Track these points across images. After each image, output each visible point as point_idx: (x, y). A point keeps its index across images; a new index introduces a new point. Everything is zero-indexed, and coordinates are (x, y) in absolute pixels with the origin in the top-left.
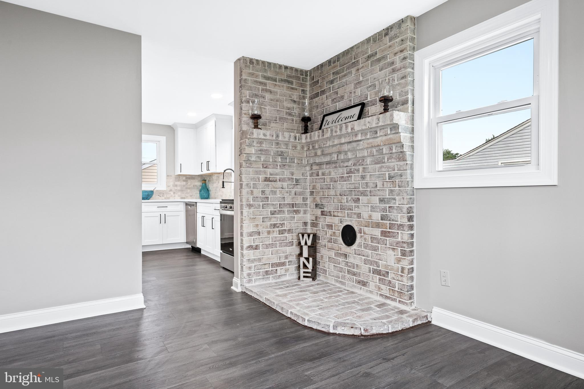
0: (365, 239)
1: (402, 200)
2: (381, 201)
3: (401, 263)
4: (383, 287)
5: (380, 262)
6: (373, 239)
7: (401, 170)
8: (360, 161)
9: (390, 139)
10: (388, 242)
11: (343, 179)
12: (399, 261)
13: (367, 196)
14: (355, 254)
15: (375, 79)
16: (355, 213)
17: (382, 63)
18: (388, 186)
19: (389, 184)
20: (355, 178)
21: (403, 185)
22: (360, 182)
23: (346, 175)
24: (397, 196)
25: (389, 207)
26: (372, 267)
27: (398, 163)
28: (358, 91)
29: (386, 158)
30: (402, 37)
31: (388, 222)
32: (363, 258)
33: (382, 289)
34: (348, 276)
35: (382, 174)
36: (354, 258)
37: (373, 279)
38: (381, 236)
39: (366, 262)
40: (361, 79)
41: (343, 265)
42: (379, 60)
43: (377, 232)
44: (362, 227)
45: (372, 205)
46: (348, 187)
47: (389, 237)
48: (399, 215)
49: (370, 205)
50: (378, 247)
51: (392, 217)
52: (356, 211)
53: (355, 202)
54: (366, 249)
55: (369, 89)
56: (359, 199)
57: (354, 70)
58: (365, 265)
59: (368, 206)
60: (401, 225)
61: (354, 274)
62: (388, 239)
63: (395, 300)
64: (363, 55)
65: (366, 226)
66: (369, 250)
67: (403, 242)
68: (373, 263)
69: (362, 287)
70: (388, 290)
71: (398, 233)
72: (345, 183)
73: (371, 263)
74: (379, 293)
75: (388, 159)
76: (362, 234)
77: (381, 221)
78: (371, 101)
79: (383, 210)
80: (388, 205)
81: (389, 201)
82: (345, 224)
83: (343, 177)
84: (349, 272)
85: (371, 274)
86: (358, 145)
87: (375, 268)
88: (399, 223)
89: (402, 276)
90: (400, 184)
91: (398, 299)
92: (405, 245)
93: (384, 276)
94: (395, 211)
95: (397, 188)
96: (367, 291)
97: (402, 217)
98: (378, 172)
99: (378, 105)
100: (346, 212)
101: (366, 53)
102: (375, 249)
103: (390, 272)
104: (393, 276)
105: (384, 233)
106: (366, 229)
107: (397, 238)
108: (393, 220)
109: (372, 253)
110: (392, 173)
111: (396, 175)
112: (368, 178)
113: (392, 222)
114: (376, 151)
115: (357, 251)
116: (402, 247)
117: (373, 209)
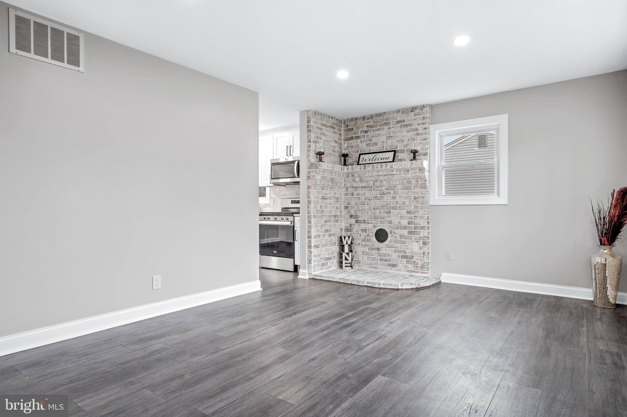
0: (395, 237)
1: (424, 212)
2: (408, 212)
3: (423, 249)
4: (409, 265)
5: (407, 250)
6: (401, 236)
7: (423, 194)
8: (392, 187)
9: (418, 175)
11: (376, 198)
12: (421, 248)
13: (397, 209)
14: (387, 247)
15: (403, 136)
16: (387, 221)
17: (409, 128)
18: (413, 204)
19: (414, 202)
20: (387, 198)
21: (424, 203)
22: (392, 201)
23: (379, 196)
24: (420, 209)
25: (414, 216)
26: (400, 254)
27: (421, 190)
28: (390, 142)
29: (413, 187)
30: (424, 116)
31: (413, 225)
32: (394, 249)
33: (408, 267)
34: (380, 262)
35: (409, 196)
36: (386, 250)
37: (401, 262)
38: (408, 234)
39: (395, 251)
40: (392, 134)
41: (376, 256)
42: (407, 126)
43: (405, 232)
44: (393, 230)
45: (401, 215)
46: (381, 204)
47: (414, 234)
48: (422, 221)
49: (399, 215)
50: (406, 241)
51: (417, 222)
52: (388, 219)
53: (387, 214)
54: (396, 243)
55: (399, 142)
56: (390, 212)
57: (386, 128)
58: (394, 254)
59: (398, 216)
60: (422, 227)
61: (386, 260)
62: (413, 236)
63: (418, 272)
64: (394, 119)
65: (396, 229)
66: (398, 243)
67: (424, 237)
68: (401, 252)
69: (392, 268)
70: (413, 267)
71: (421, 232)
72: (378, 201)
73: (400, 252)
74: (406, 270)
75: (414, 187)
76: (393, 234)
77: (408, 225)
78: (401, 150)
79: (409, 218)
80: (413, 215)
81: (414, 213)
82: (378, 228)
83: (377, 197)
84: (381, 260)
85: (400, 259)
86: (393, 177)
87: (403, 254)
88: (421, 226)
89: (423, 257)
90: (422, 202)
91: (420, 271)
92: (425, 238)
93: (410, 258)
94: (418, 219)
95: (420, 205)
96: (396, 270)
97: (424, 222)
98: (406, 194)
99: (405, 153)
100: (379, 220)
101: (396, 119)
102: (404, 243)
103: (414, 256)
104: (417, 258)
105: (409, 233)
106: (396, 231)
107: (420, 235)
108: (417, 224)
109: (400, 245)
110: (417, 196)
111: (419, 197)
112: (398, 199)
113: (416, 225)
114: (406, 182)
115: (388, 246)
116: (423, 240)
117: (401, 217)
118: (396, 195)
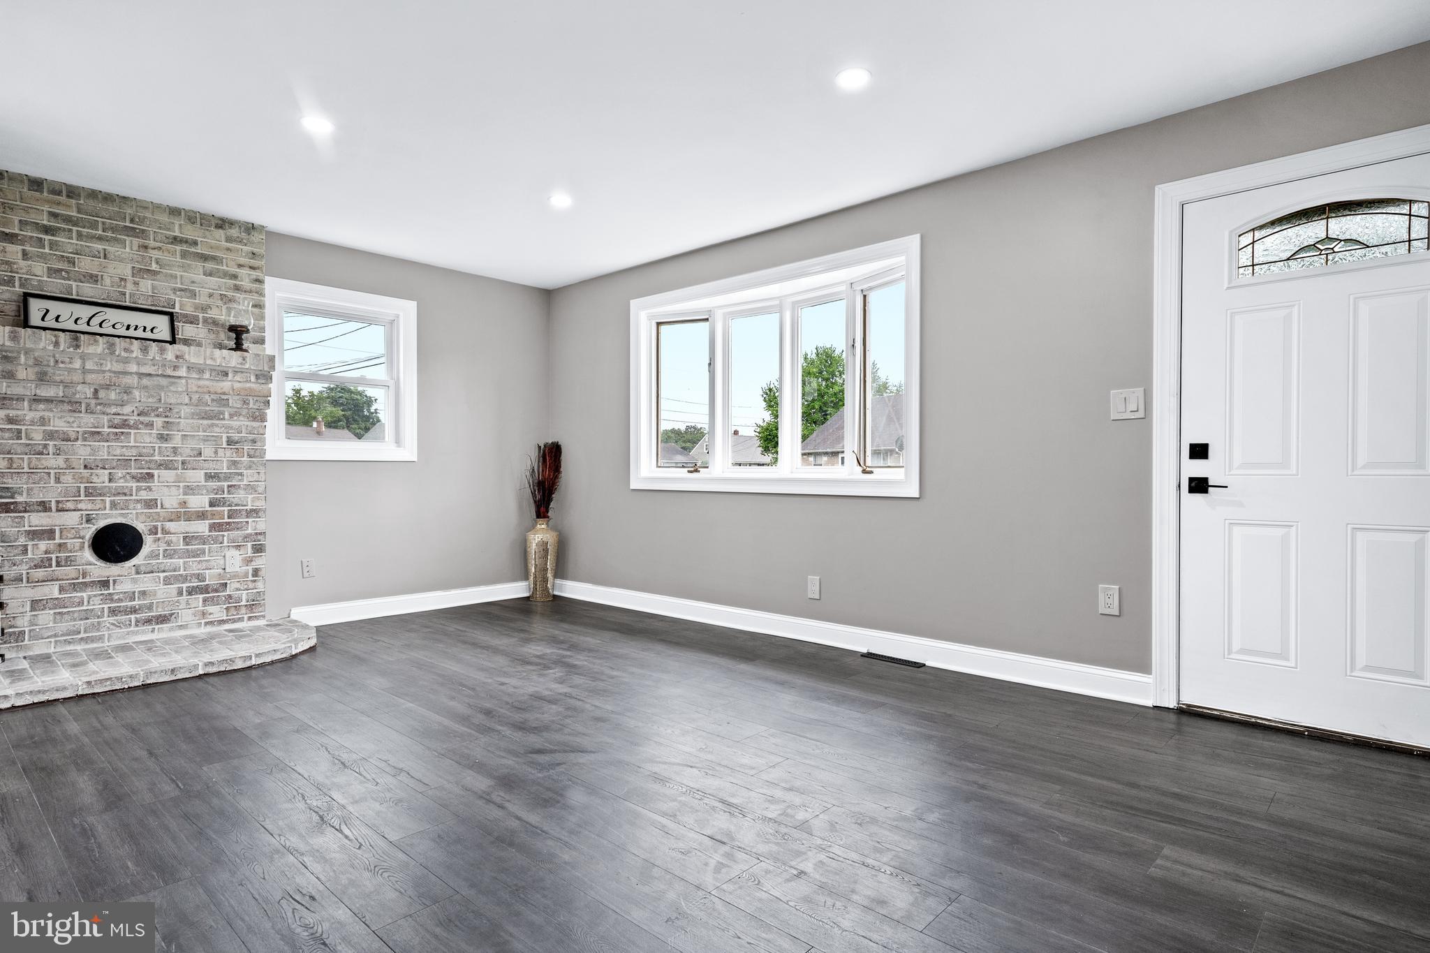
0: (168, 543)
1: (256, 475)
2: (209, 477)
3: (253, 563)
4: (211, 609)
5: (207, 571)
6: (187, 539)
7: (254, 434)
9: (250, 388)
10: (225, 538)
11: (97, 437)
12: (248, 561)
13: (176, 469)
14: (138, 573)
16: (138, 501)
17: (210, 265)
18: (227, 455)
19: (228, 453)
20: (144, 439)
21: (258, 454)
22: (157, 445)
23: (106, 430)
24: (246, 469)
25: (229, 486)
26: (184, 586)
27: (249, 423)
28: (146, 285)
29: (226, 413)
31: (226, 509)
32: (162, 575)
33: (210, 614)
35: (213, 436)
36: (134, 581)
37: (188, 603)
38: (210, 531)
39: (167, 581)
42: (205, 258)
43: (202, 527)
44: (159, 524)
45: (189, 484)
46: (118, 452)
47: (228, 530)
48: (250, 496)
49: (181, 484)
50: (204, 549)
51: (236, 501)
52: (144, 495)
53: (138, 481)
54: (171, 558)
55: (178, 293)
56: (151, 476)
57: (132, 243)
58: (165, 587)
59: (179, 486)
60: (252, 510)
61: (134, 610)
62: (226, 533)
63: (241, 620)
65: (171, 521)
66: (179, 558)
67: (256, 534)
68: (189, 578)
69: (157, 627)
70: (225, 611)
71: (247, 522)
73: (185, 579)
74: (203, 621)
75: (231, 416)
76: (159, 535)
77: (210, 509)
78: (186, 316)
79: (215, 491)
80: (226, 484)
81: (227, 477)
82: (102, 524)
84: (113, 612)
85: (185, 597)
86: (174, 383)
87: (195, 584)
88: (249, 508)
89: (255, 581)
90: (252, 453)
91: (246, 617)
92: (259, 537)
93: (216, 591)
94: (242, 492)
95: (245, 458)
96: (171, 629)
97: (258, 499)
98: (205, 431)
99: (200, 326)
100: (108, 500)
102: (195, 554)
103: (229, 582)
104: (238, 585)
105: (213, 527)
106: (170, 526)
107: (245, 530)
108: (236, 505)
109: (184, 563)
110: (236, 436)
111: (244, 440)
112: (177, 441)
113: (234, 508)
115: (143, 569)
116: (254, 541)
117: (189, 490)
118: (174, 431)
